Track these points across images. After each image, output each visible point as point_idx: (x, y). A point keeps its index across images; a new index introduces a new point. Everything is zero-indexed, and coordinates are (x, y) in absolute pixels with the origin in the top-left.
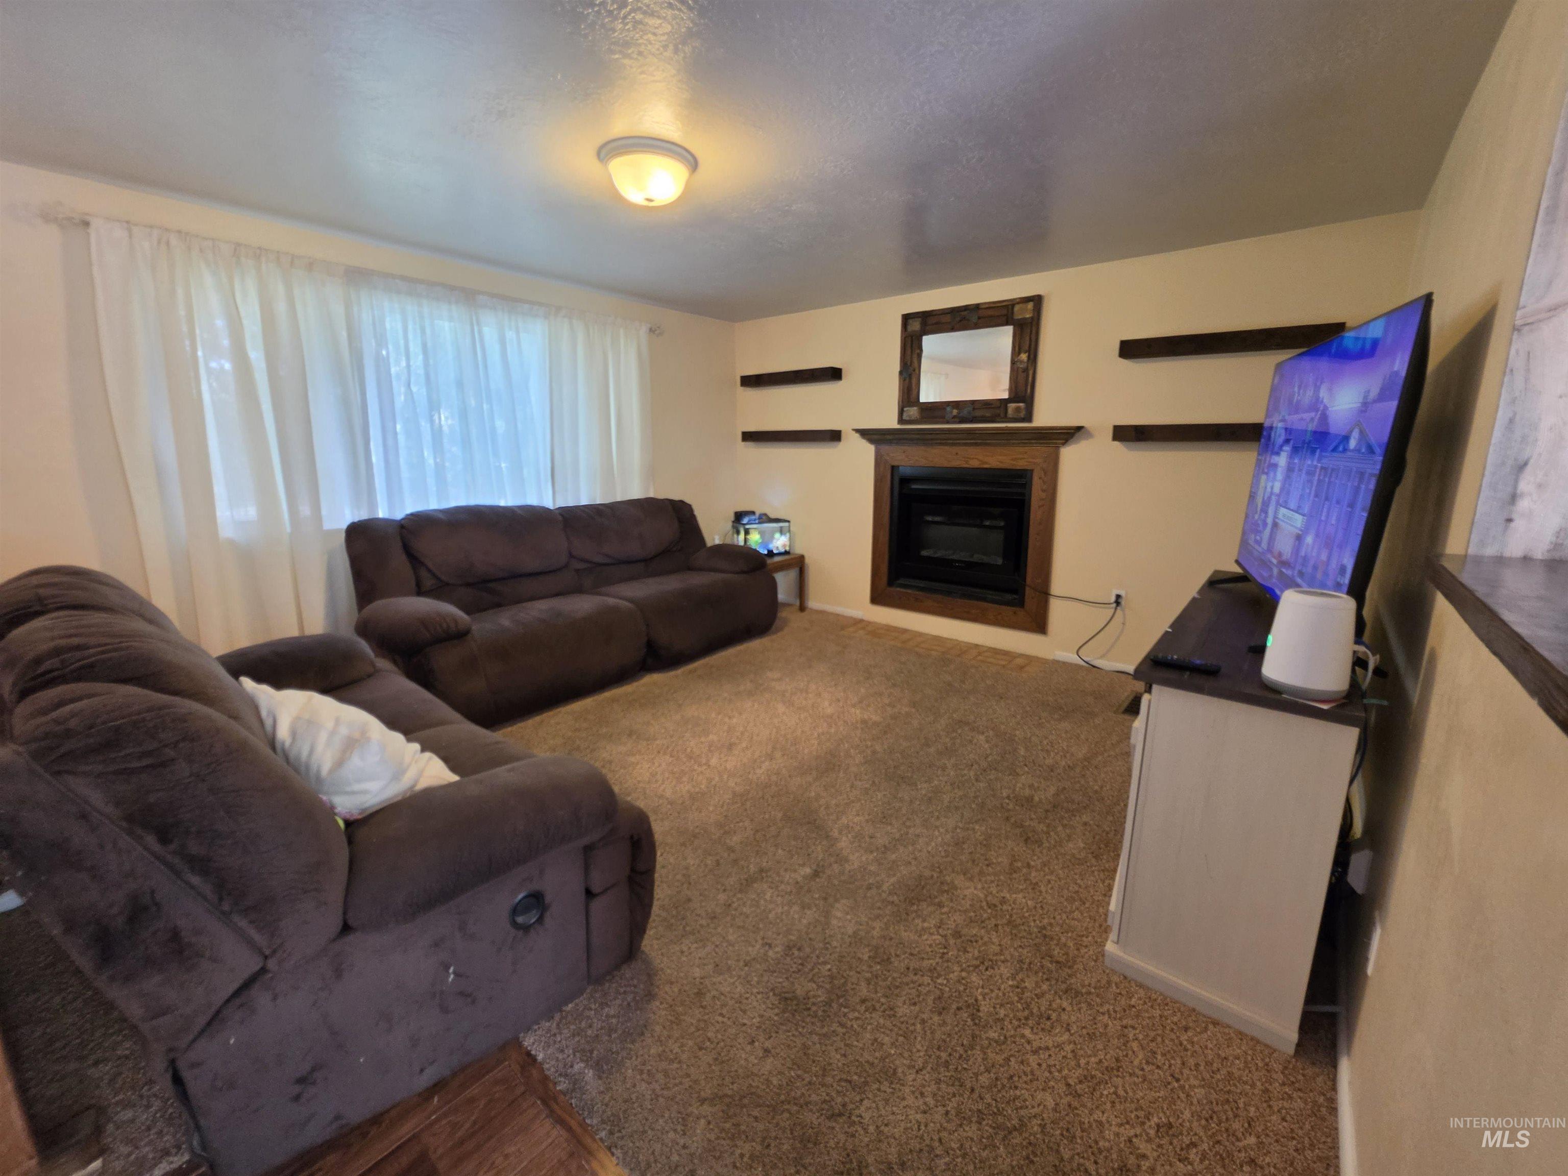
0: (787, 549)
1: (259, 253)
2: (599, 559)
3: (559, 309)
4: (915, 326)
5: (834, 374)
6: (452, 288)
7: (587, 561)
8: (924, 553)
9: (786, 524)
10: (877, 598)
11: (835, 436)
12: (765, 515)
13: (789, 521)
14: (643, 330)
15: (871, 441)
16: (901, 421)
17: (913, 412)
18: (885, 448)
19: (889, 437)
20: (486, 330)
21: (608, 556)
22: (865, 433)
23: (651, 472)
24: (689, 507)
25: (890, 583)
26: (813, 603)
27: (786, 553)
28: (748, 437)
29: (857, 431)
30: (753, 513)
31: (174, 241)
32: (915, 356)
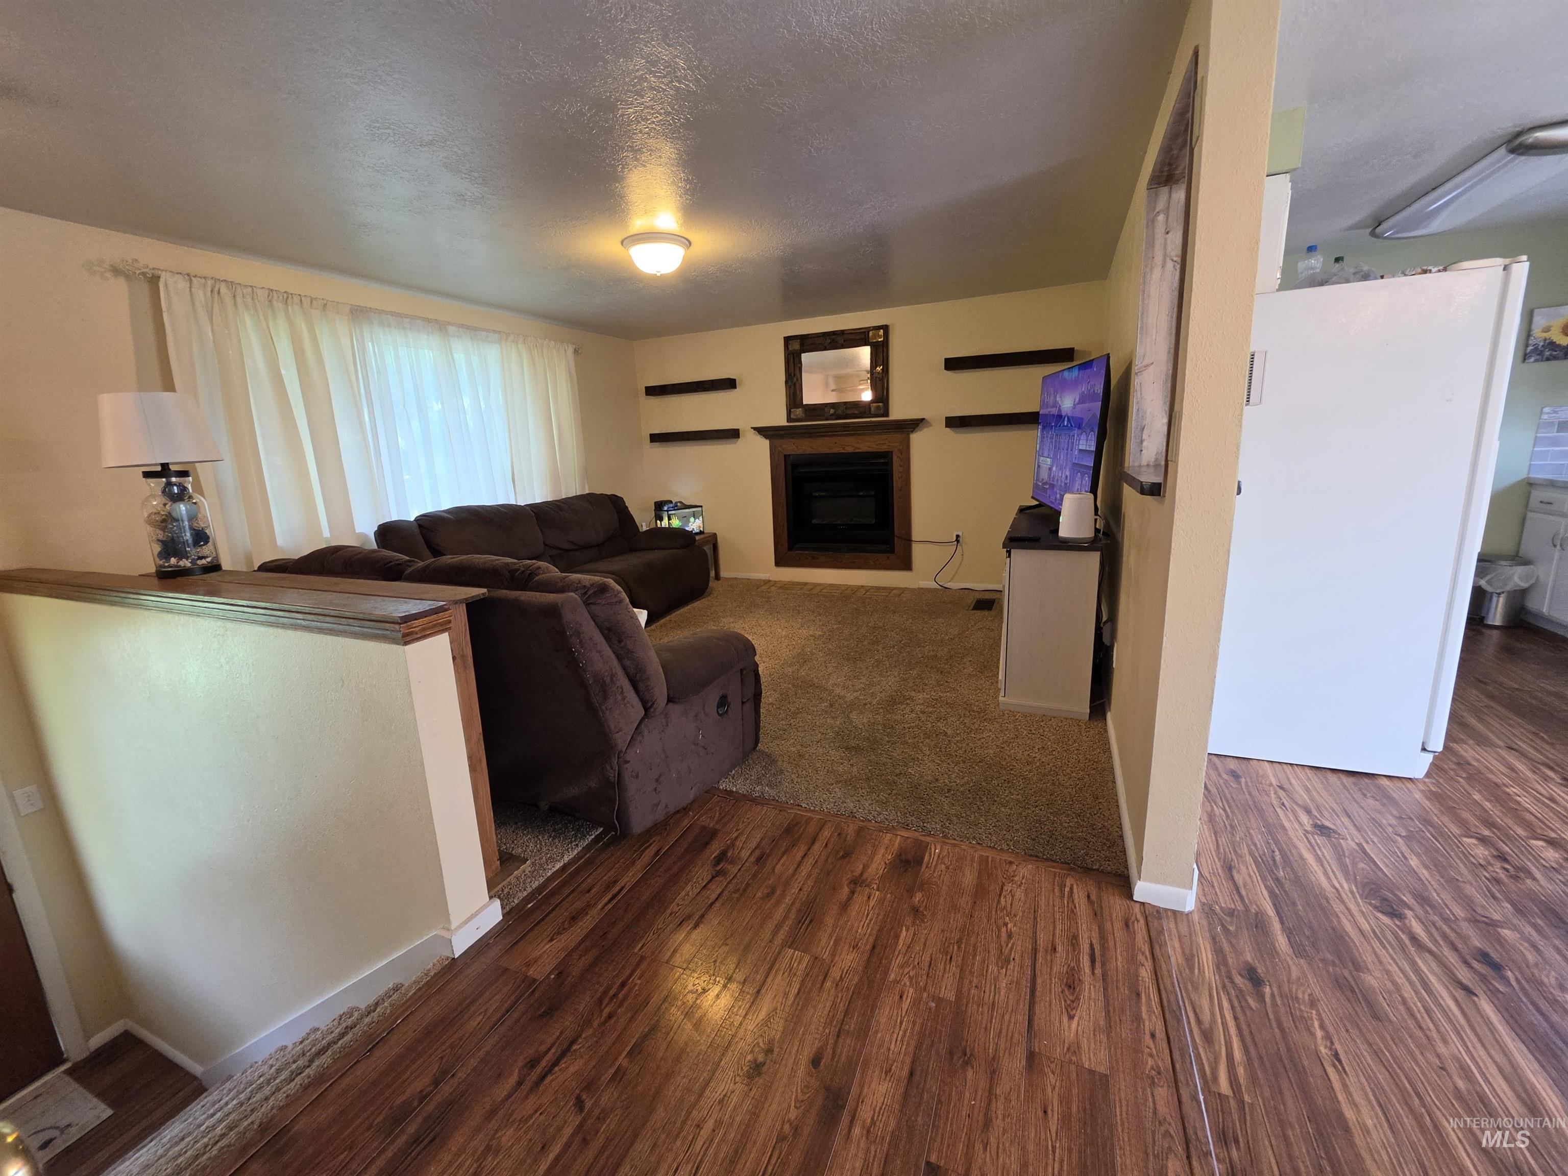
0: (702, 529)
1: (287, 298)
2: (567, 546)
3: (508, 335)
4: (796, 346)
5: (730, 384)
7: (558, 548)
8: (814, 521)
9: (699, 509)
10: (780, 561)
11: (733, 434)
12: (681, 502)
13: (701, 506)
14: (570, 351)
15: (766, 437)
16: (789, 419)
17: (799, 412)
18: (777, 442)
19: (781, 432)
20: (456, 356)
21: (572, 543)
22: (762, 431)
23: (587, 472)
24: (620, 500)
25: (790, 548)
26: (724, 574)
27: (701, 533)
28: (656, 438)
29: (755, 429)
30: (671, 502)
31: (224, 289)
32: (797, 369)
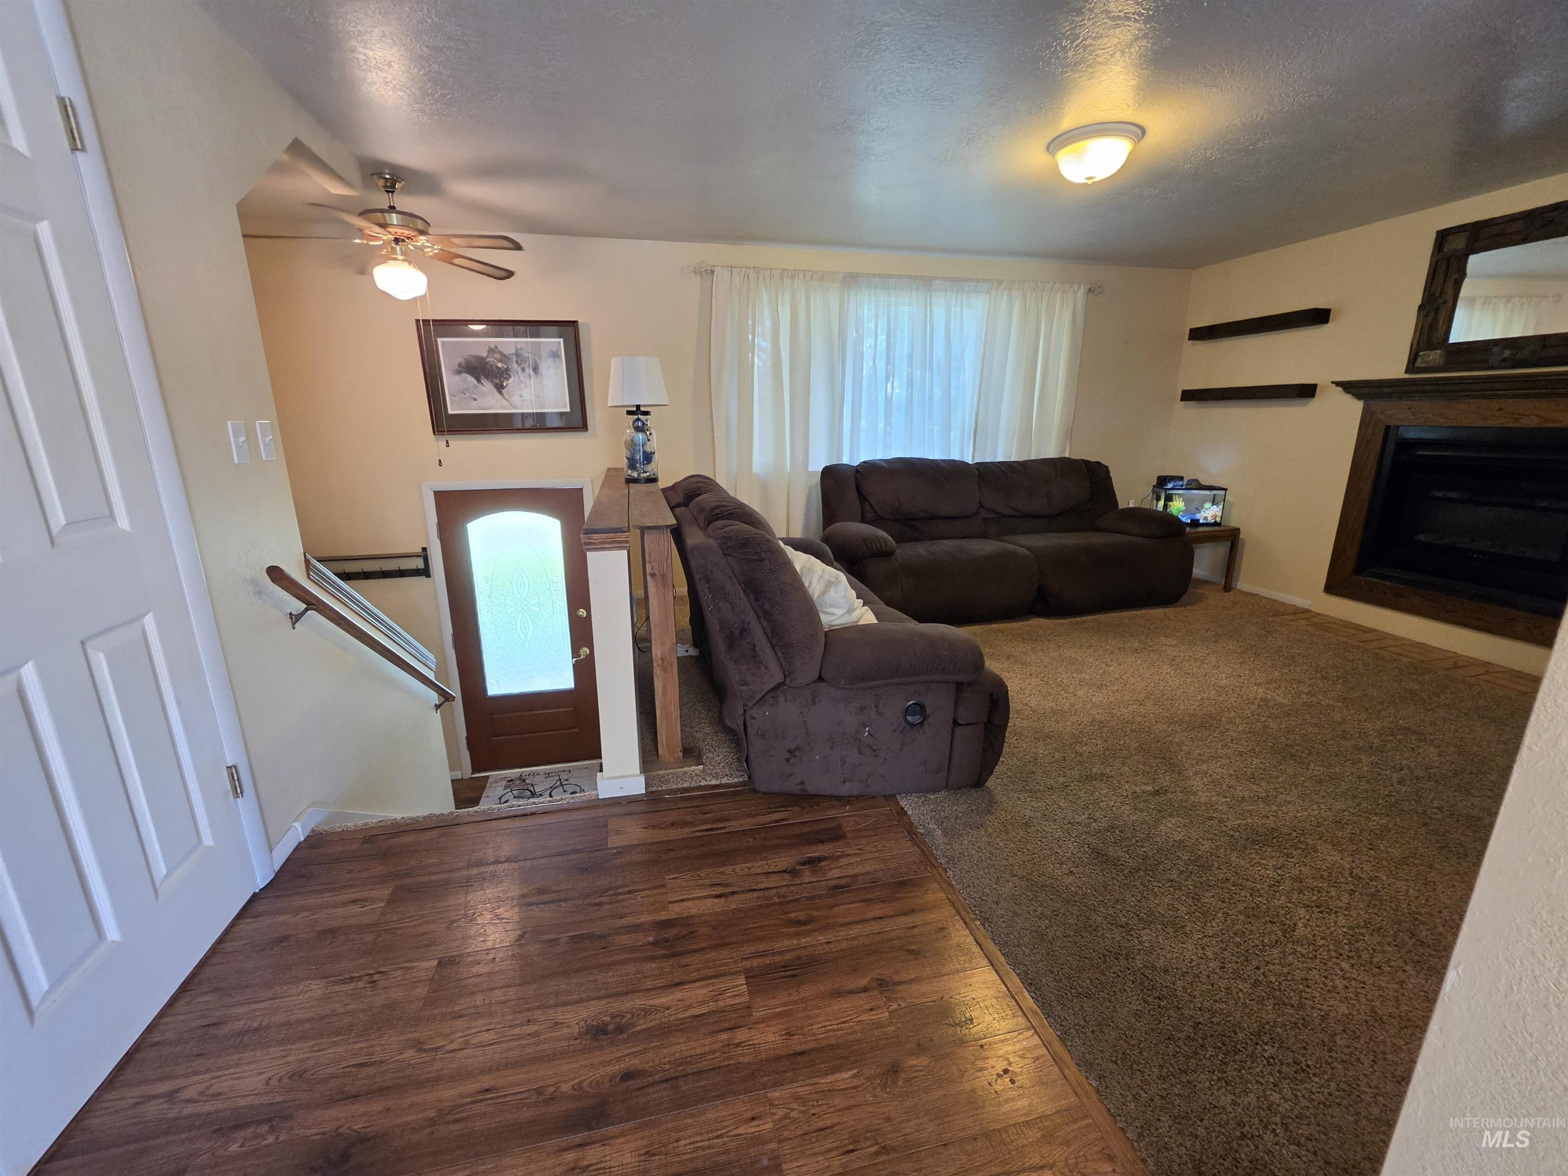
0: (1218, 520)
2: (1006, 511)
3: (1000, 282)
4: (1459, 243)
5: (1320, 316)
6: (915, 278)
7: (994, 512)
8: (1421, 537)
9: (1223, 492)
10: (1332, 588)
11: (1307, 391)
12: (1197, 481)
13: (1226, 490)
14: (1081, 293)
15: (1358, 396)
16: (1411, 367)
17: (1435, 356)
18: (1379, 405)
19: (1386, 390)
20: (936, 310)
21: (1013, 509)
22: (1350, 387)
23: (1069, 433)
24: (1106, 469)
25: (1359, 570)
26: (1243, 584)
27: (1216, 524)
28: (1189, 396)
29: (1338, 384)
30: (1181, 478)
32: (1450, 284)
